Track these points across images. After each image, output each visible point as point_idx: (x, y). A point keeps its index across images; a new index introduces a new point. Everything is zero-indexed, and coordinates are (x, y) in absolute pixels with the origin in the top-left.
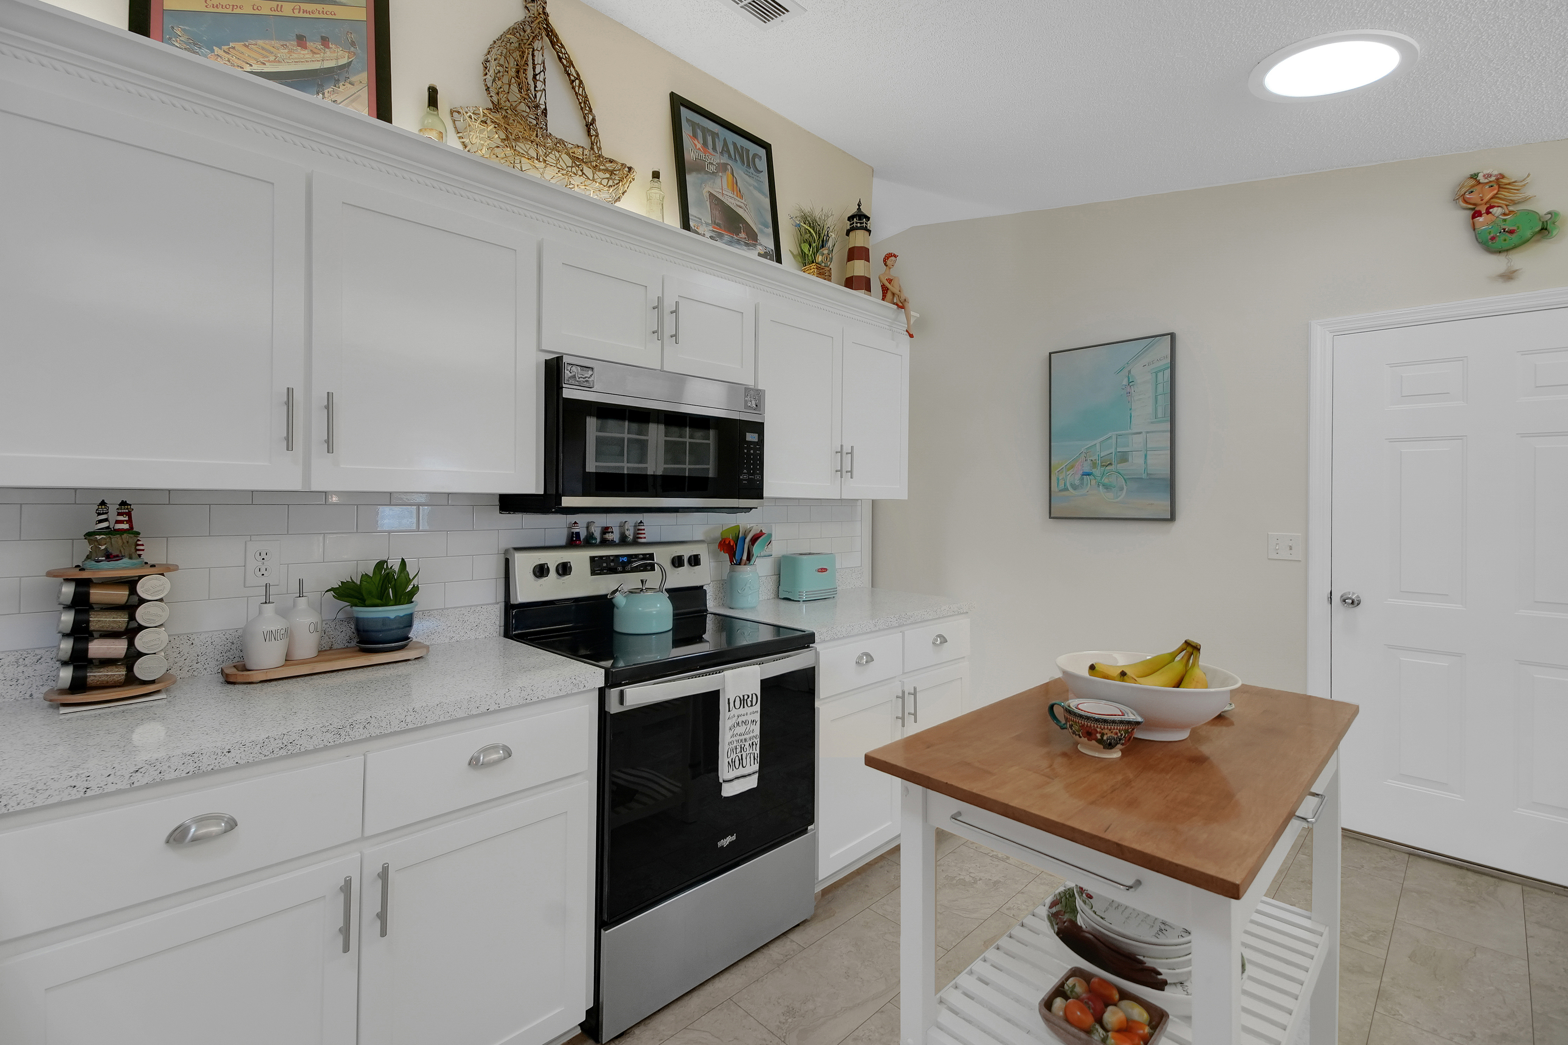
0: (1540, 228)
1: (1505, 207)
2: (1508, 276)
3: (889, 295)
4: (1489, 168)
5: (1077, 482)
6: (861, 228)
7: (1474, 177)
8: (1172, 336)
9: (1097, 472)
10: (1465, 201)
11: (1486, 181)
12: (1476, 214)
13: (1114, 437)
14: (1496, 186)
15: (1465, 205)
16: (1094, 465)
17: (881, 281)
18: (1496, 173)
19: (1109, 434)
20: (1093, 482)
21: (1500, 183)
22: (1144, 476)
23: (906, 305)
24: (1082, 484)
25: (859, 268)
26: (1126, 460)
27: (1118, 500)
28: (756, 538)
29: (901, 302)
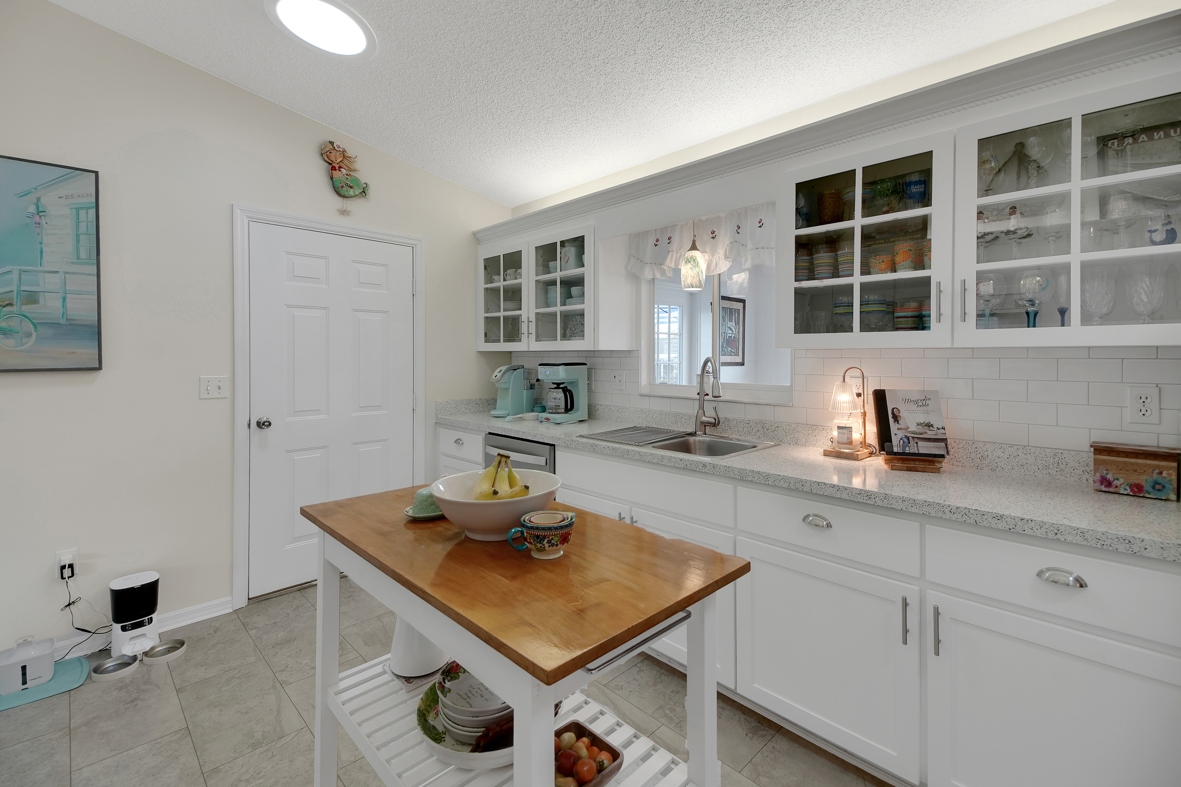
0: (361, 191)
1: (347, 170)
2: (346, 213)
4: (338, 141)
7: (332, 143)
8: (96, 174)
10: (327, 157)
11: (337, 149)
13: (16, 272)
14: (342, 155)
18: (342, 146)
19: (8, 268)
21: (344, 153)
22: (63, 321)
26: (35, 301)
27: (22, 348)
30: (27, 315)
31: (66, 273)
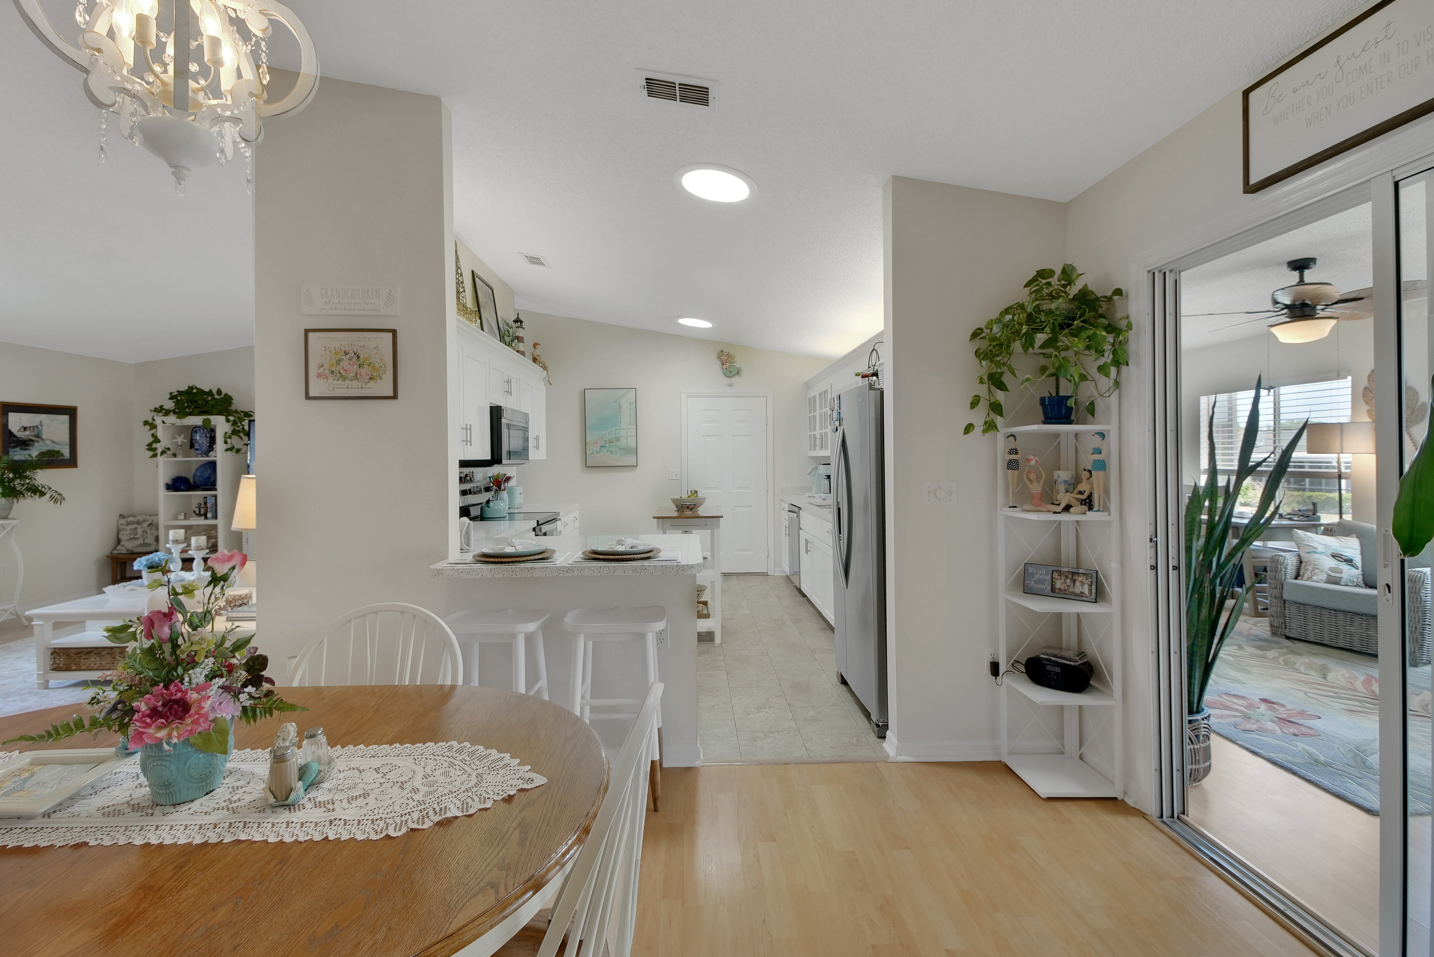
0: (737, 371)
1: (729, 362)
2: (731, 385)
3: (538, 362)
4: (726, 349)
5: (598, 450)
6: (522, 328)
7: (722, 351)
9: (607, 445)
11: (725, 353)
12: (723, 364)
13: (614, 430)
14: (727, 355)
15: (720, 359)
16: (606, 442)
17: (532, 355)
18: (727, 351)
19: (612, 429)
20: (605, 450)
22: (626, 447)
23: (547, 369)
24: (601, 451)
25: (521, 346)
26: (619, 440)
27: (616, 458)
28: (508, 479)
29: (545, 367)
30: (617, 445)
31: (628, 429)
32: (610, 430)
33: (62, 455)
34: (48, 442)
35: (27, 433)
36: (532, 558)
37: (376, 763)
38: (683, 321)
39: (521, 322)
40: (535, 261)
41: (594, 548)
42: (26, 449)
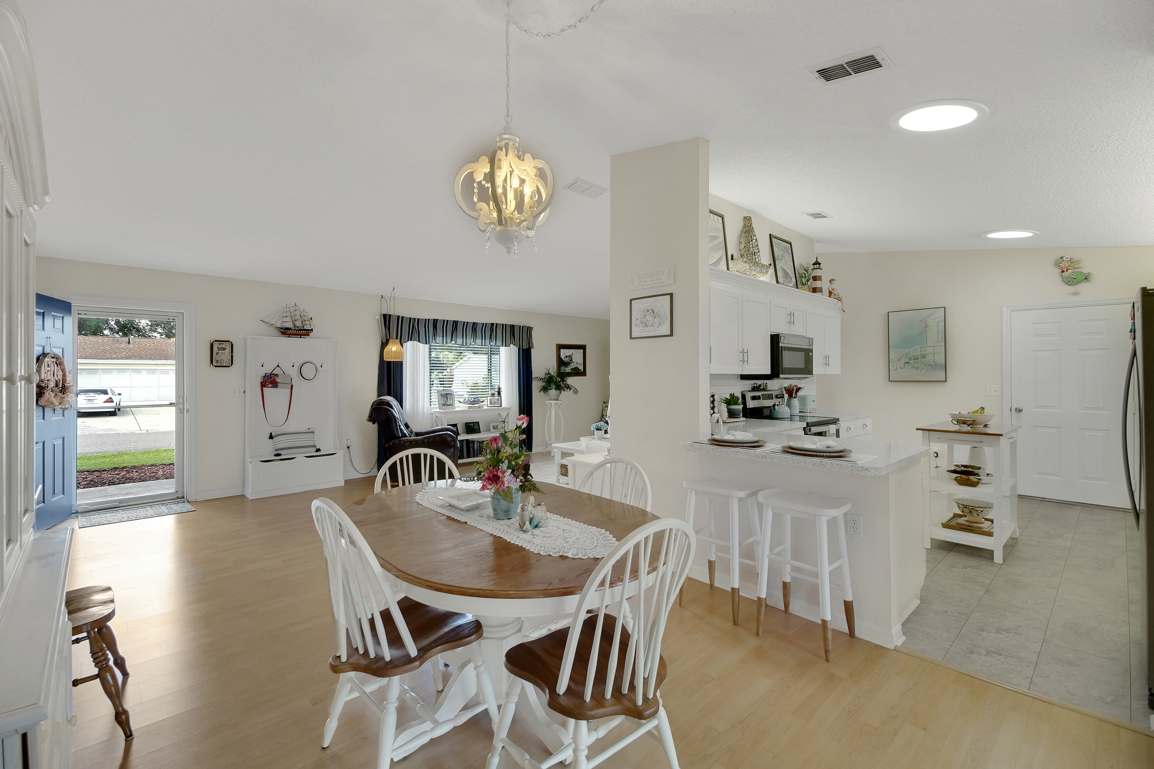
0: (1085, 278)
1: (1072, 270)
2: (1075, 294)
3: (833, 295)
4: (1067, 256)
5: (902, 366)
6: (820, 268)
7: (1062, 258)
8: (945, 308)
9: (912, 362)
10: (1059, 266)
11: (1066, 260)
12: (1063, 271)
13: (919, 348)
14: (1069, 262)
15: (1059, 268)
16: (910, 359)
17: (828, 289)
18: (1070, 257)
19: (917, 347)
20: (910, 366)
21: (1071, 261)
22: (933, 364)
23: (841, 300)
24: (905, 367)
25: (818, 284)
26: (925, 357)
27: (921, 373)
28: (798, 389)
29: (839, 298)
30: (923, 362)
31: (935, 346)
32: (915, 348)
33: (580, 370)
34: (575, 363)
35: (567, 359)
36: (746, 445)
37: (566, 527)
38: (991, 236)
39: (819, 264)
40: (817, 216)
41: (792, 444)
42: (567, 367)
